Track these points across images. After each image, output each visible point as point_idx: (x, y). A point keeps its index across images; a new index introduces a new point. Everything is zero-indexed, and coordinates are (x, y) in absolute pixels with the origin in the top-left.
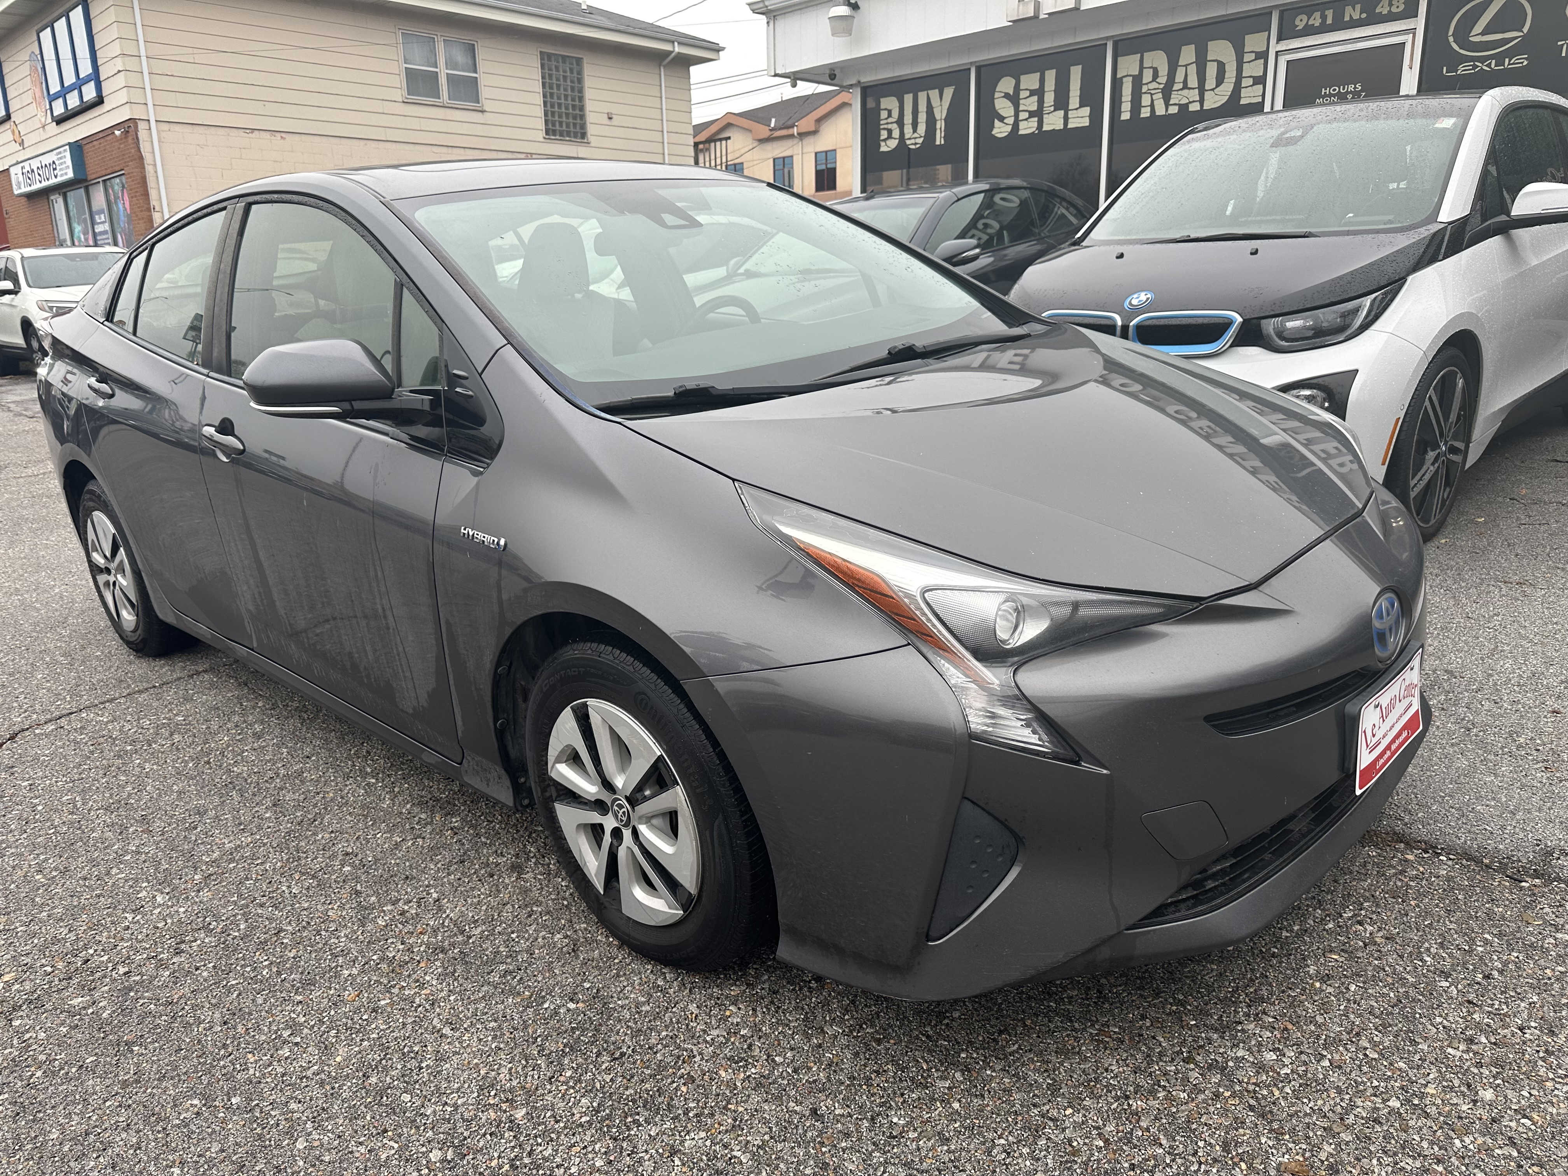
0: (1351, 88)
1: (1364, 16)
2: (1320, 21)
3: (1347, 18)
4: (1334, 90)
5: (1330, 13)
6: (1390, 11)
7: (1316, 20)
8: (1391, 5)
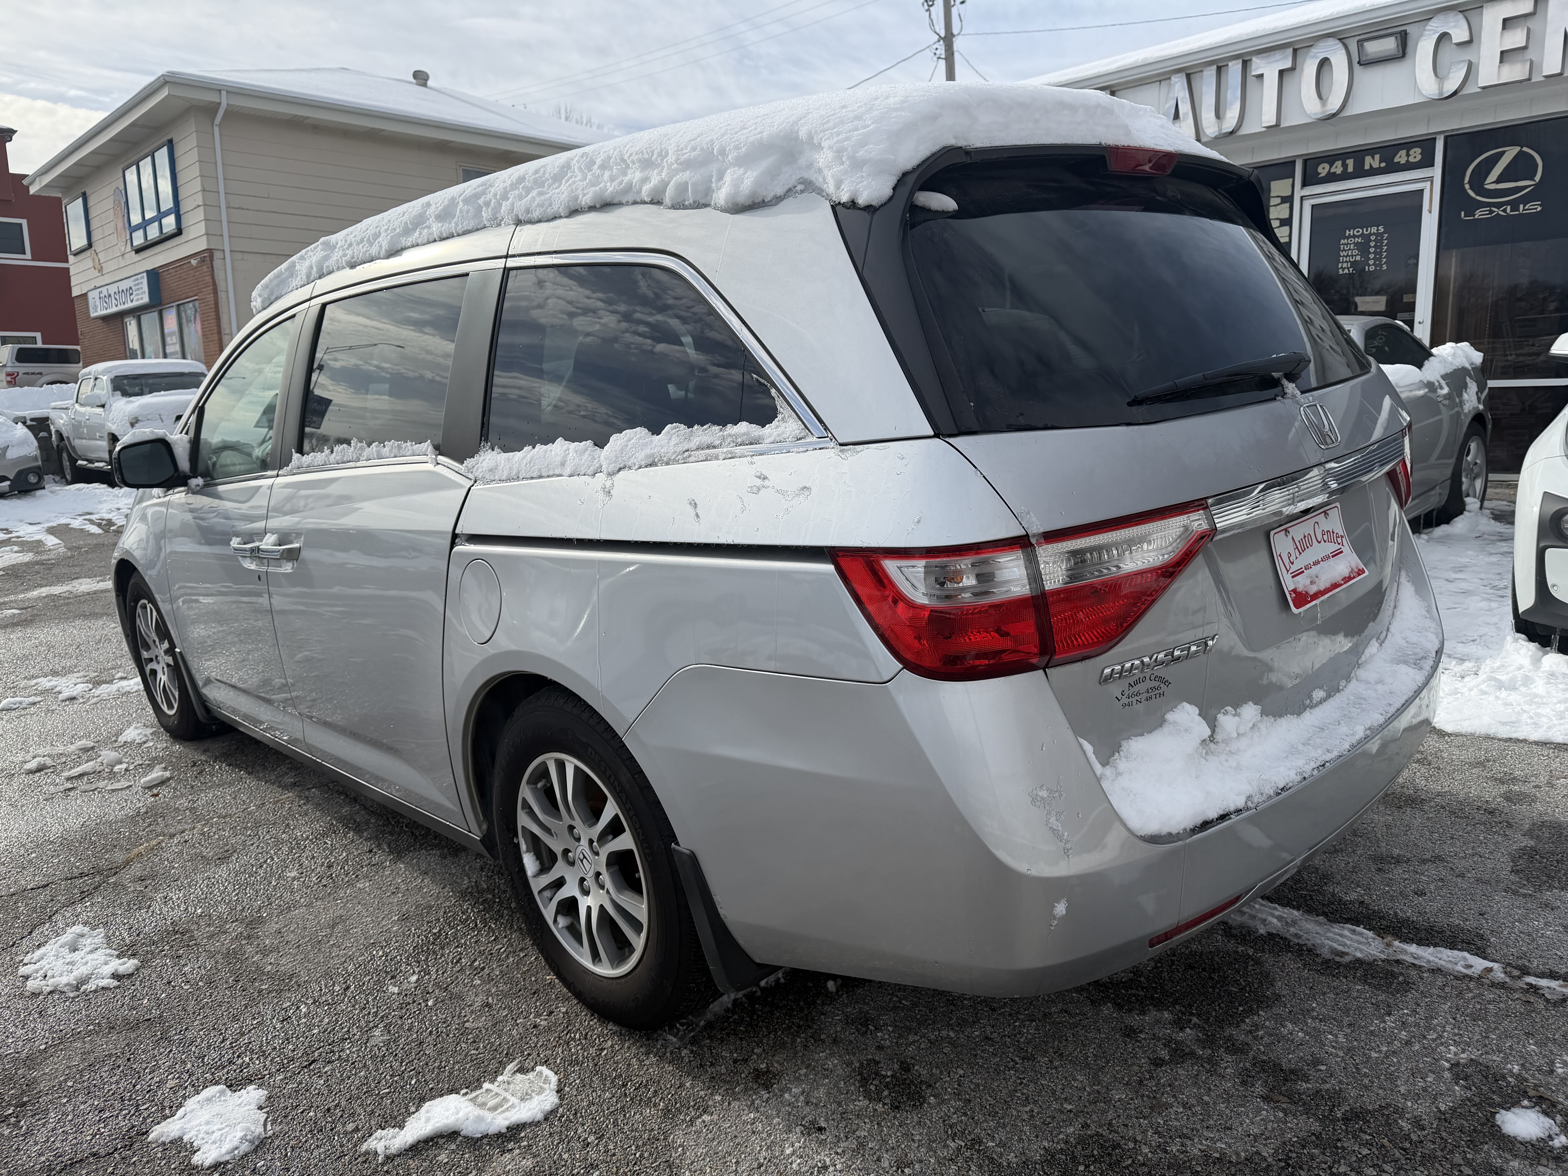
0: (1374, 230)
1: (1383, 165)
2: (1342, 169)
3: (1367, 167)
4: (1358, 232)
5: (1350, 162)
6: (1407, 161)
7: (1338, 168)
8: (1408, 155)
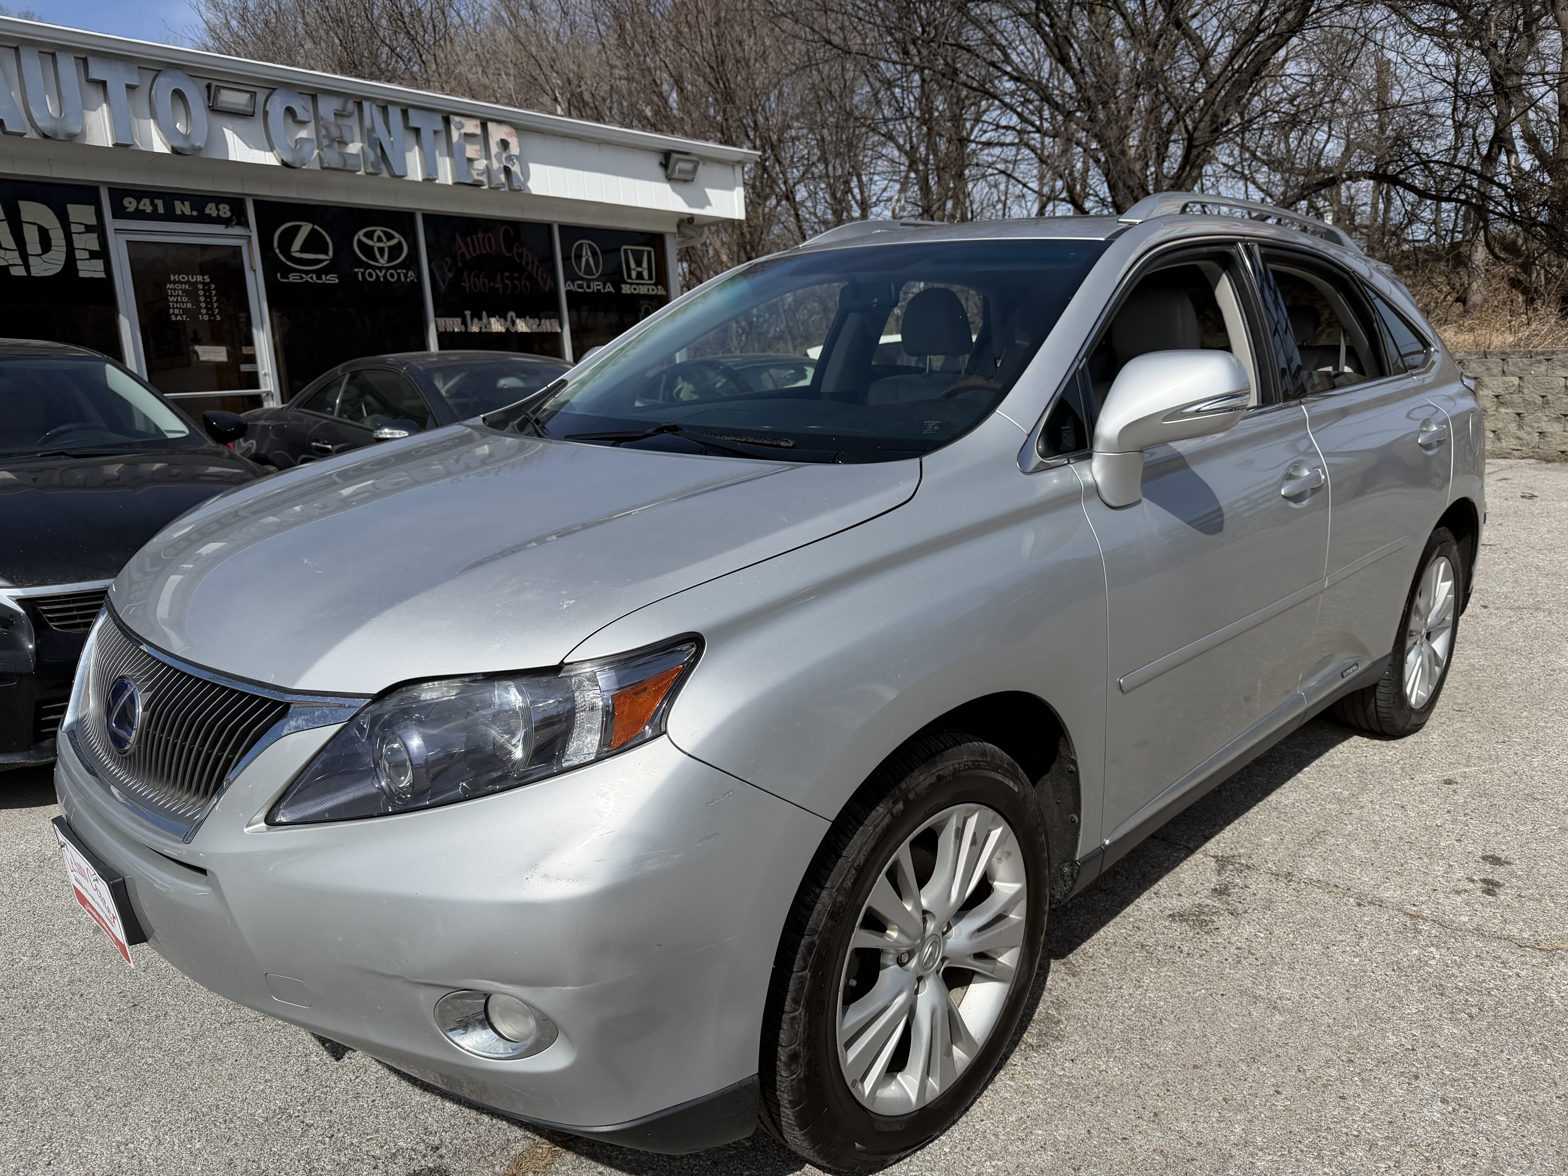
0: (200, 278)
1: (195, 213)
2: (151, 208)
3: (178, 212)
4: (183, 278)
5: (159, 203)
6: (218, 215)
7: (146, 205)
8: (218, 210)
